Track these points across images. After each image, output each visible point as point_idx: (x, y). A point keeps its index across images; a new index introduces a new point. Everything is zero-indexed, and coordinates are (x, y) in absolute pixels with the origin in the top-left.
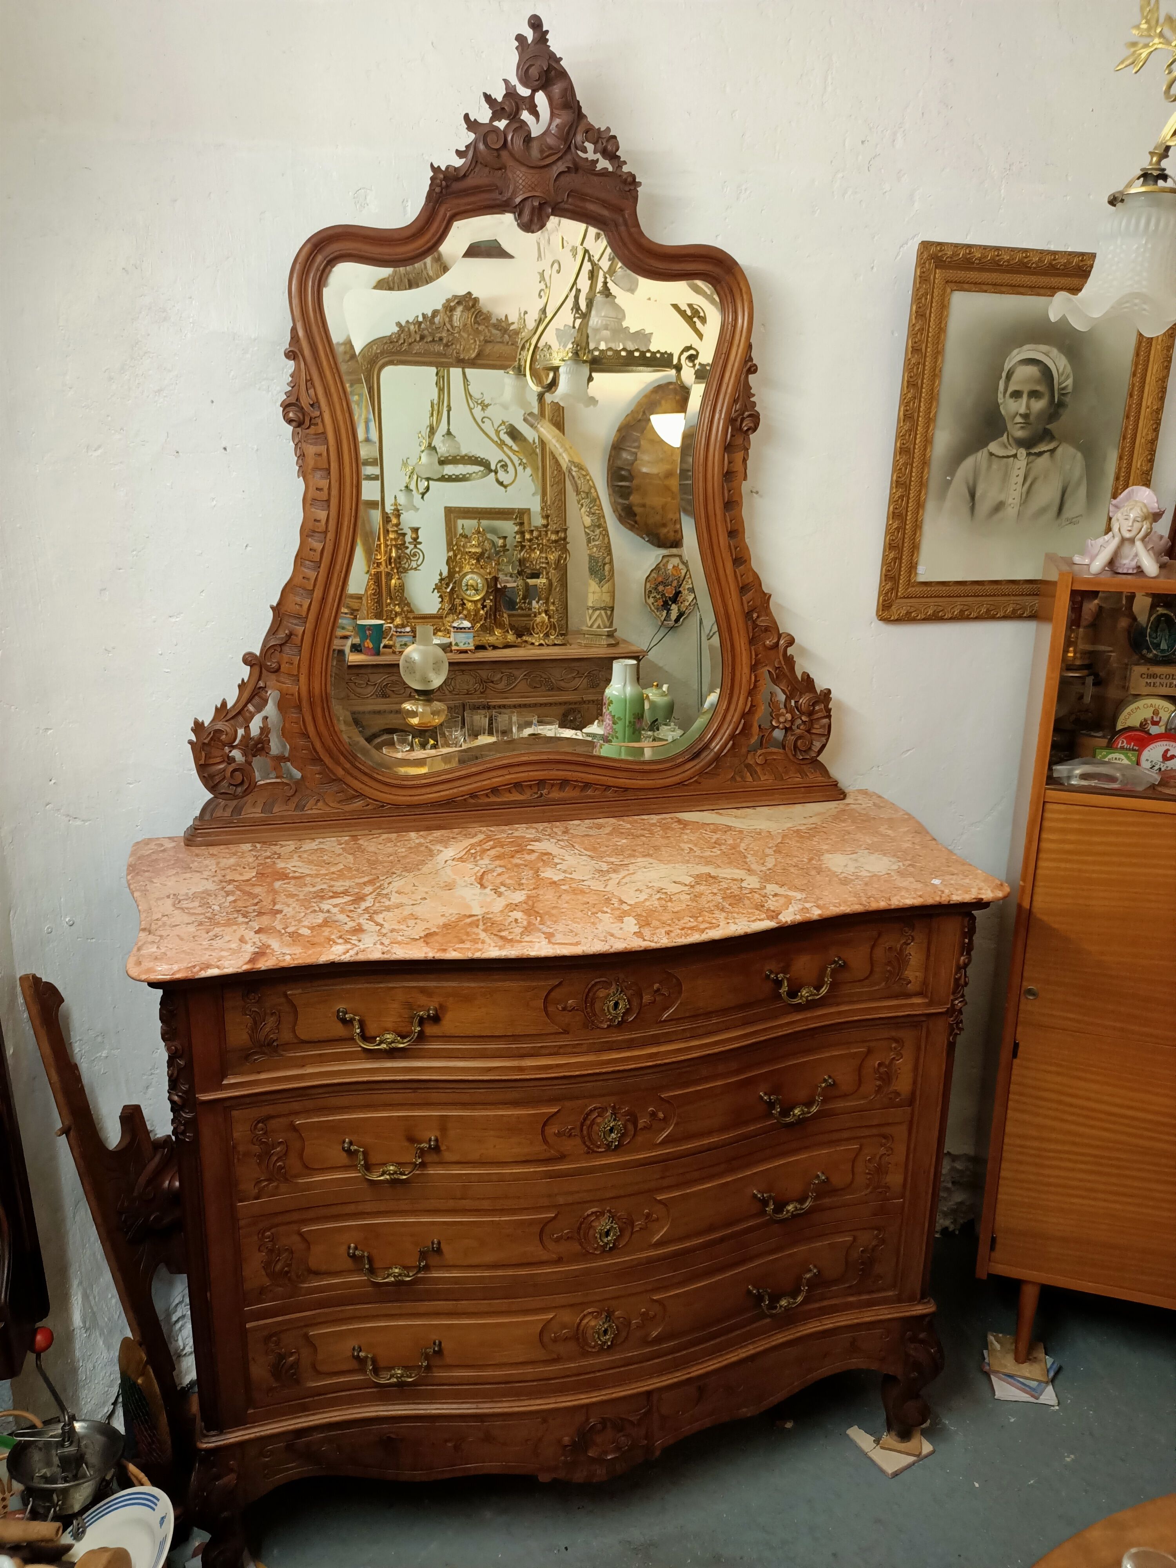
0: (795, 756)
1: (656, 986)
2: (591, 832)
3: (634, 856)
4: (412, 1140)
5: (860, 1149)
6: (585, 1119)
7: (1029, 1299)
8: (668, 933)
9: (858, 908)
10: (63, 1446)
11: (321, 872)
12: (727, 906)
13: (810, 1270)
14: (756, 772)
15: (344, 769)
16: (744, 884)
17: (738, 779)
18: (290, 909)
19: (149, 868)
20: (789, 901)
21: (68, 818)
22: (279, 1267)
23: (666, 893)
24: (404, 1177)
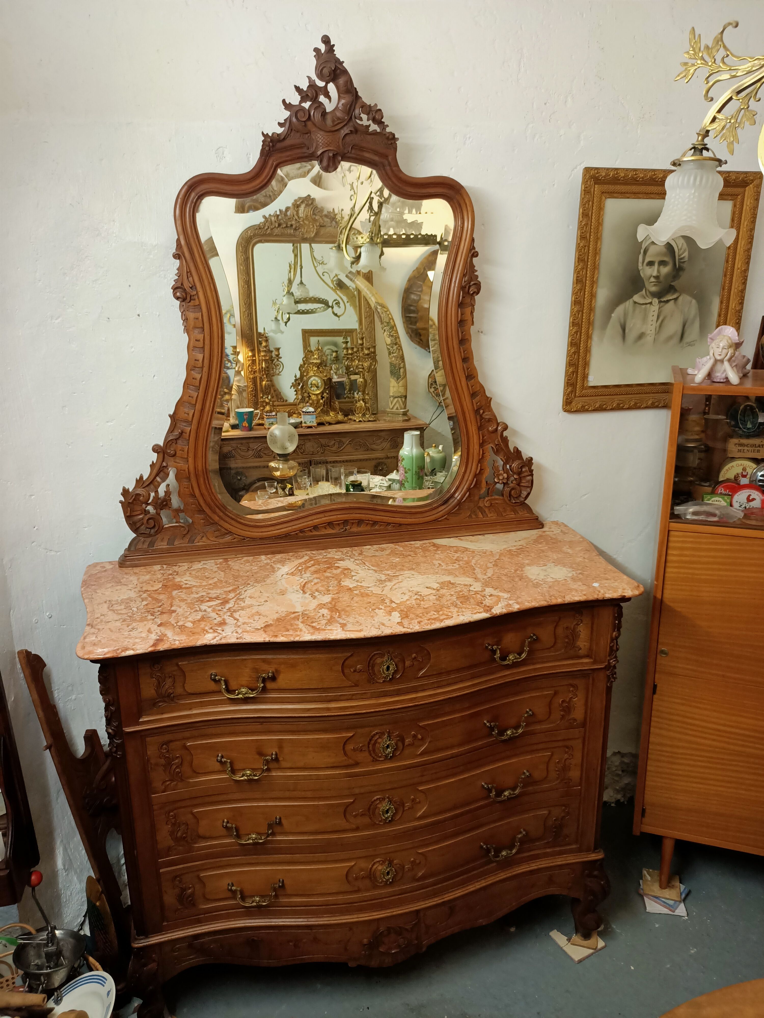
0: (510, 500)
1: (414, 655)
2: (377, 554)
3: (403, 570)
4: (261, 754)
5: (552, 755)
6: (370, 740)
7: (668, 848)
8: (419, 623)
9: (544, 603)
10: (48, 946)
11: (203, 584)
12: (459, 604)
13: (521, 833)
14: (485, 512)
15: (219, 516)
16: (471, 588)
17: (474, 516)
18: (181, 610)
19: (95, 583)
20: (499, 599)
21: (46, 551)
22: (179, 834)
23: (421, 595)
24: (256, 778)
